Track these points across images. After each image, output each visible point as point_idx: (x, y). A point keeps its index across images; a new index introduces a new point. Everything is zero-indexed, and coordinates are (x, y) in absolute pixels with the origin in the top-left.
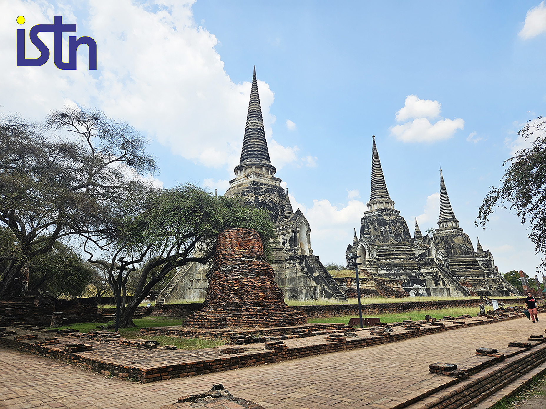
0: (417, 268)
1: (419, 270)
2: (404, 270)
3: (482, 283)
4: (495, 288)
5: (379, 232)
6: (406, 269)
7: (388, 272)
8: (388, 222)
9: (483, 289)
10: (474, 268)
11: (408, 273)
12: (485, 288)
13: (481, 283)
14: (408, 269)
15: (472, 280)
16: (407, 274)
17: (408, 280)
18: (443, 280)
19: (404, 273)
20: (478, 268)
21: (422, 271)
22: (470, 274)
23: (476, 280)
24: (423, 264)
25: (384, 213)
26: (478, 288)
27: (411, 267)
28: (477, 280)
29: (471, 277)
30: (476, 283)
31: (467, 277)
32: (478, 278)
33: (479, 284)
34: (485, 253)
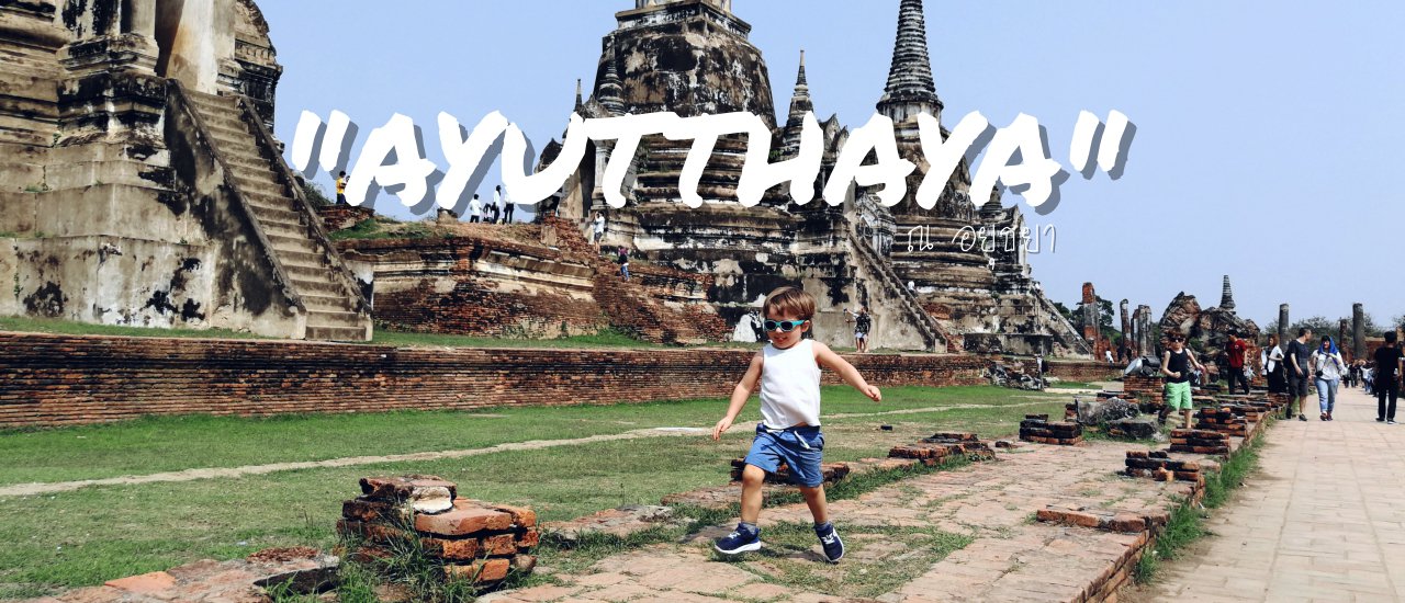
0: (776, 235)
1: (786, 243)
2: (729, 239)
3: (982, 309)
4: (1018, 326)
5: (660, 90)
6: (736, 238)
7: (670, 246)
8: (699, 54)
9: (980, 329)
10: (966, 262)
11: (744, 252)
12: (987, 325)
13: (978, 309)
14: (743, 237)
15: (955, 297)
16: (738, 256)
17: (741, 278)
18: (860, 286)
19: (730, 252)
20: (977, 263)
21: (795, 248)
22: (950, 278)
23: (965, 299)
24: (800, 225)
25: (689, 19)
26: (966, 325)
27: (758, 229)
28: (970, 299)
29: (951, 289)
30: (963, 307)
31: (939, 287)
32: (972, 295)
33: (973, 312)
34: (1004, 215)
